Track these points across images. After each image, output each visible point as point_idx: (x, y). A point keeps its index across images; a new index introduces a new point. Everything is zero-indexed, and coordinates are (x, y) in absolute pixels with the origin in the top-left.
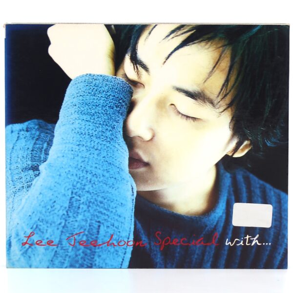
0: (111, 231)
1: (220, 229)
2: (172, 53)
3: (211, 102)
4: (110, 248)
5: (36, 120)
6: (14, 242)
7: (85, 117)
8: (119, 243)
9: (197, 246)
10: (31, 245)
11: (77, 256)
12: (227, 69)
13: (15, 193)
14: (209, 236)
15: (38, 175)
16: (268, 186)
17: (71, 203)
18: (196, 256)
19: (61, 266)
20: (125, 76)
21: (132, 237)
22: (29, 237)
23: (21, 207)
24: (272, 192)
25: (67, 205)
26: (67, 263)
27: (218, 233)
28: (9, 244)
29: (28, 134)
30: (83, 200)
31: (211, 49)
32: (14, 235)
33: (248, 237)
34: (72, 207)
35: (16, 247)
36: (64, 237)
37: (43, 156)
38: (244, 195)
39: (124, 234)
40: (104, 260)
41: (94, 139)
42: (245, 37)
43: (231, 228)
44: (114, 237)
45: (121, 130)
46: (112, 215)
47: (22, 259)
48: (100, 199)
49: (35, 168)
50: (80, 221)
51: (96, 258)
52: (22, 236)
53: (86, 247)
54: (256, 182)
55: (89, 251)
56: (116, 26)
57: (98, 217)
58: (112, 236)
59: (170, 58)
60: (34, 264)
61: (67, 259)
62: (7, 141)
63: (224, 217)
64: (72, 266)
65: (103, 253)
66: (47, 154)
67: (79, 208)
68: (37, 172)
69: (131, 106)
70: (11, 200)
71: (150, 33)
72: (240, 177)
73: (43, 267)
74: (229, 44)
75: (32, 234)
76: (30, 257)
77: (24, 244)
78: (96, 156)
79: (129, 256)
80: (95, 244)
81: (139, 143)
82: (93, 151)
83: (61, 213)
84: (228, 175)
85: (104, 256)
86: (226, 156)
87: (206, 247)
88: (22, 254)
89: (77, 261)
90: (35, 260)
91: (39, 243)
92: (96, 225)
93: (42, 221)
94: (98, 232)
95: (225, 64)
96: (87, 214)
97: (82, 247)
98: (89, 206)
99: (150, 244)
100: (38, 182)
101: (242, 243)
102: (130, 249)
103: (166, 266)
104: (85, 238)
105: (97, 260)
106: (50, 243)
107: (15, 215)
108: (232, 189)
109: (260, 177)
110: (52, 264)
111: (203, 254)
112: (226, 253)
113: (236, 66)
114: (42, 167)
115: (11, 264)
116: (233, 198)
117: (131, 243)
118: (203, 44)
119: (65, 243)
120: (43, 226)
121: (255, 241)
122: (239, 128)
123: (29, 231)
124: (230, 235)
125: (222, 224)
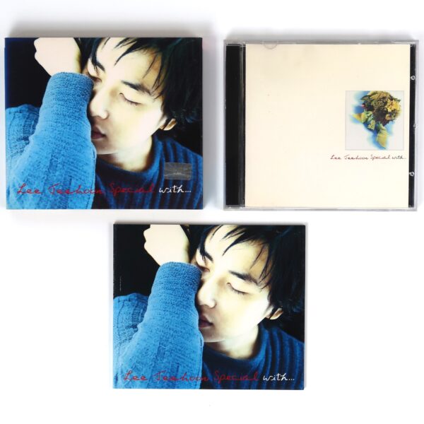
0: (79, 183)
1: (155, 181)
2: (121, 57)
3: (148, 92)
4: (78, 194)
5: (26, 105)
6: (11, 190)
7: (60, 103)
8: (85, 191)
9: (139, 194)
10: (23, 193)
11: (55, 200)
12: (159, 68)
13: (12, 156)
14: (148, 186)
15: (28, 143)
16: (188, 150)
17: (51, 163)
18: (138, 201)
19: (45, 207)
20: (88, 74)
21: (94, 187)
22: (22, 187)
23: (16, 166)
24: (191, 155)
25: (48, 164)
26: (48, 205)
27: (153, 185)
28: (8, 193)
29: (21, 115)
30: (59, 161)
31: (148, 55)
32: (11, 186)
33: (175, 187)
34: (52, 166)
35: (13, 195)
36: (47, 187)
37: (31, 130)
38: (172, 157)
39: (88, 185)
40: (75, 203)
41: (67, 118)
42: (171, 46)
43: (163, 180)
44: (82, 187)
45: (86, 112)
46: (80, 172)
47: (17, 203)
48: (71, 160)
49: (26, 139)
50: (57, 176)
51: (69, 202)
52: (17, 186)
53: (62, 194)
54: (180, 147)
55: (63, 197)
56: (82, 39)
57: (70, 173)
58: (80, 186)
59: (120, 61)
60: (26, 206)
61: (49, 203)
62: (7, 119)
63: (158, 172)
64: (52, 208)
65: (73, 198)
66: (34, 128)
67: (57, 166)
68: (27, 142)
69: (93, 94)
70: (9, 161)
71: (105, 44)
72: (169, 145)
73: (32, 208)
74: (160, 51)
75: (24, 185)
76: (23, 202)
77: (19, 192)
78: (68, 130)
79: (92, 200)
80: (68, 192)
81: (98, 120)
82: (66, 126)
83: (44, 170)
84: (160, 143)
85: (74, 200)
86: (159, 130)
87: (145, 194)
88: (18, 200)
89: (56, 205)
90: (27, 204)
91: (29, 191)
92: (68, 178)
93: (31, 176)
94: (70, 184)
95: (158, 65)
96: (63, 171)
97: (59, 194)
98: (64, 166)
99: (106, 192)
100: (28, 149)
101: (170, 191)
102: (92, 196)
103: (117, 207)
104: (61, 188)
105: (70, 204)
106: (37, 191)
107: (12, 172)
108: (163, 153)
109: (183, 144)
110: (38, 206)
111: (143, 199)
112: (160, 198)
113: (165, 67)
114: (31, 138)
115: (10, 206)
116: (164, 159)
117: (93, 191)
118: (142, 51)
119: (47, 191)
120: (32, 179)
121: (180, 190)
122: (168, 110)
123: (22, 183)
124: (162, 185)
125: (156, 178)
